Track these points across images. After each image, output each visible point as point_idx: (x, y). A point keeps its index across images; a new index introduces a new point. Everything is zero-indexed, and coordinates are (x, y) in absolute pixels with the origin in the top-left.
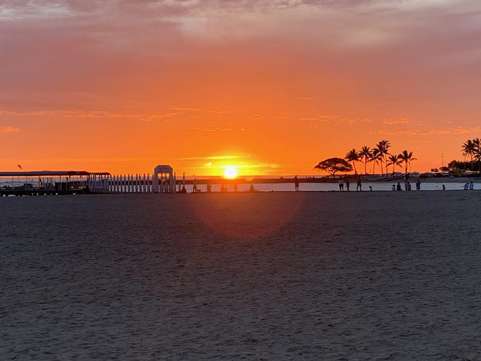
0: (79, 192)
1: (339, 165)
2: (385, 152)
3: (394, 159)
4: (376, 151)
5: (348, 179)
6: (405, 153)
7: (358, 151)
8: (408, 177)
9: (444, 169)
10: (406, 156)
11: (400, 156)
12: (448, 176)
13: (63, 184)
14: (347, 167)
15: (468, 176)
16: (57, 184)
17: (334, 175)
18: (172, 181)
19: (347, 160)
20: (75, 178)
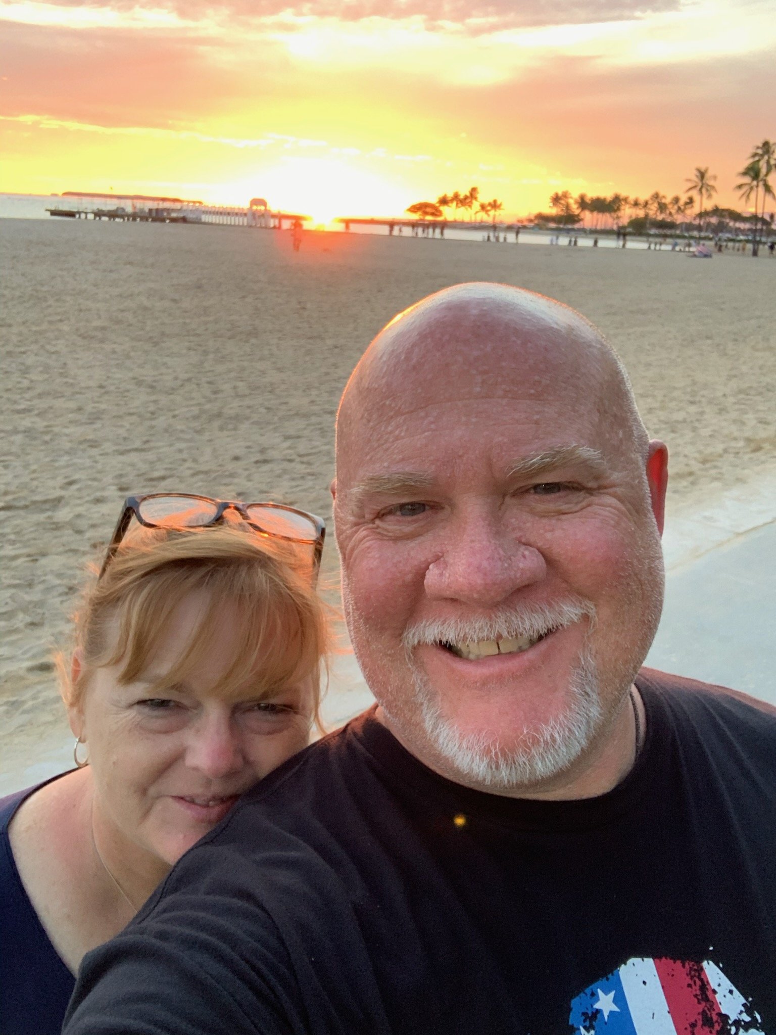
0: (174, 220)
1: (429, 210)
2: (476, 198)
3: (483, 207)
4: (466, 198)
5: (434, 225)
6: (495, 201)
7: (450, 195)
8: (494, 227)
9: (531, 221)
10: (495, 205)
11: (490, 204)
12: (533, 228)
13: (157, 210)
14: (436, 212)
15: (552, 229)
16: (150, 210)
17: (423, 220)
18: (266, 215)
19: (437, 205)
20: (167, 205)
